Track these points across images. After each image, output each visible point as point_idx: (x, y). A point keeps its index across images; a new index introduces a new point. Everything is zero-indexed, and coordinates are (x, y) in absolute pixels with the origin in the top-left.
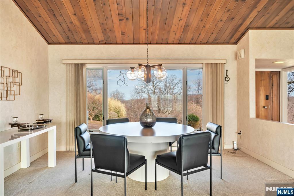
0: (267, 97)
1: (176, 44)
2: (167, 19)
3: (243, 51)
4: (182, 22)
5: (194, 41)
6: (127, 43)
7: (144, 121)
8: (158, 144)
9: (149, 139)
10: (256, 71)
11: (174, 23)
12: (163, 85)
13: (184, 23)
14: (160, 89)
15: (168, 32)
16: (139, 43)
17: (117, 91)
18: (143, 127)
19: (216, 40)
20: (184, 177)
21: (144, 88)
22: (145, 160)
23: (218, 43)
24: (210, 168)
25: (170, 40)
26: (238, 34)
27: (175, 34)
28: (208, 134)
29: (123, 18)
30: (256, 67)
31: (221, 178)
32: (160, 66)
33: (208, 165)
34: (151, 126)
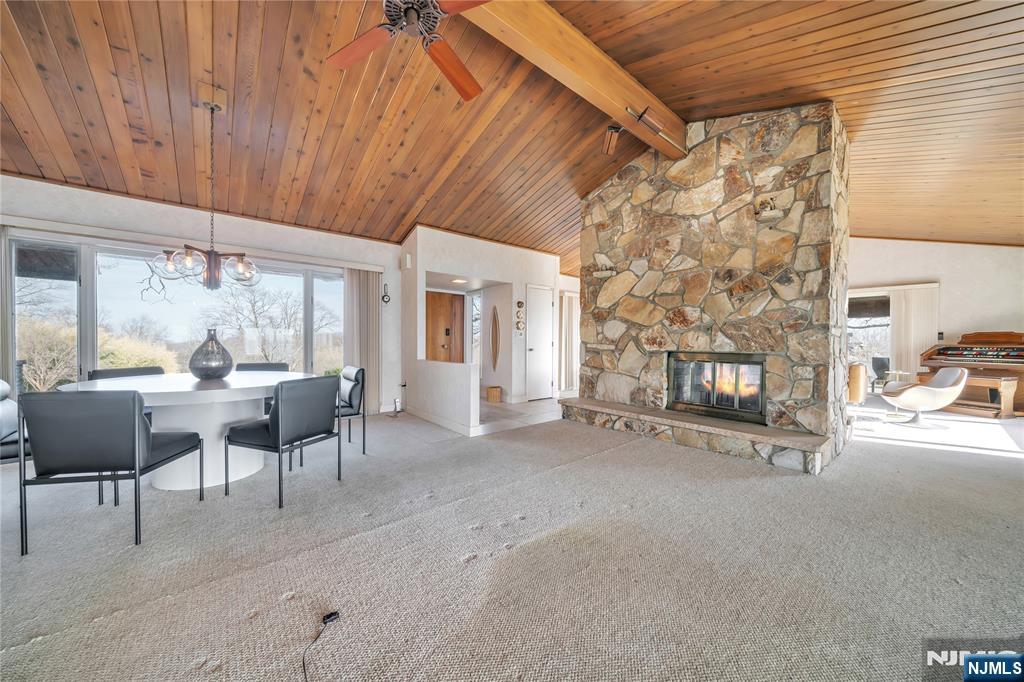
0: (448, 332)
1: (289, 224)
2: (264, 170)
3: (408, 256)
4: (297, 184)
5: (325, 226)
6: (162, 198)
7: (201, 366)
8: (235, 403)
9: (215, 395)
10: (427, 292)
11: (281, 180)
12: (279, 310)
13: (304, 188)
14: (271, 318)
15: (269, 197)
16: (197, 206)
17: (143, 319)
18: (198, 380)
19: (367, 232)
20: (284, 454)
21: (230, 315)
22: (200, 441)
23: (370, 238)
24: (338, 434)
25: (276, 214)
26: (402, 230)
27: (286, 204)
28: (334, 380)
29: (145, 138)
30: (428, 285)
31: (364, 453)
32: (241, 256)
33: (336, 431)
34: (220, 377)
